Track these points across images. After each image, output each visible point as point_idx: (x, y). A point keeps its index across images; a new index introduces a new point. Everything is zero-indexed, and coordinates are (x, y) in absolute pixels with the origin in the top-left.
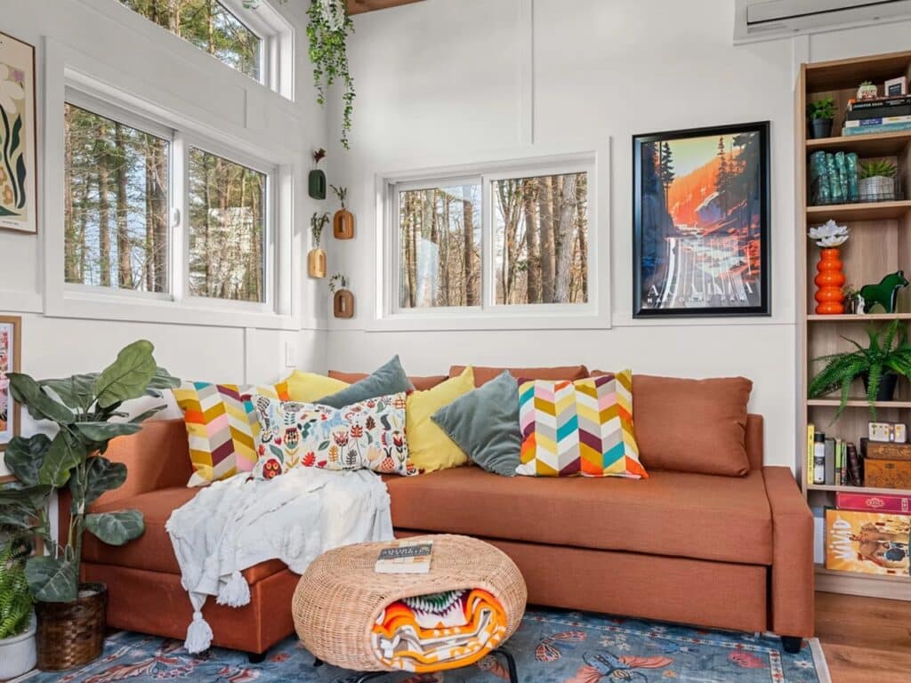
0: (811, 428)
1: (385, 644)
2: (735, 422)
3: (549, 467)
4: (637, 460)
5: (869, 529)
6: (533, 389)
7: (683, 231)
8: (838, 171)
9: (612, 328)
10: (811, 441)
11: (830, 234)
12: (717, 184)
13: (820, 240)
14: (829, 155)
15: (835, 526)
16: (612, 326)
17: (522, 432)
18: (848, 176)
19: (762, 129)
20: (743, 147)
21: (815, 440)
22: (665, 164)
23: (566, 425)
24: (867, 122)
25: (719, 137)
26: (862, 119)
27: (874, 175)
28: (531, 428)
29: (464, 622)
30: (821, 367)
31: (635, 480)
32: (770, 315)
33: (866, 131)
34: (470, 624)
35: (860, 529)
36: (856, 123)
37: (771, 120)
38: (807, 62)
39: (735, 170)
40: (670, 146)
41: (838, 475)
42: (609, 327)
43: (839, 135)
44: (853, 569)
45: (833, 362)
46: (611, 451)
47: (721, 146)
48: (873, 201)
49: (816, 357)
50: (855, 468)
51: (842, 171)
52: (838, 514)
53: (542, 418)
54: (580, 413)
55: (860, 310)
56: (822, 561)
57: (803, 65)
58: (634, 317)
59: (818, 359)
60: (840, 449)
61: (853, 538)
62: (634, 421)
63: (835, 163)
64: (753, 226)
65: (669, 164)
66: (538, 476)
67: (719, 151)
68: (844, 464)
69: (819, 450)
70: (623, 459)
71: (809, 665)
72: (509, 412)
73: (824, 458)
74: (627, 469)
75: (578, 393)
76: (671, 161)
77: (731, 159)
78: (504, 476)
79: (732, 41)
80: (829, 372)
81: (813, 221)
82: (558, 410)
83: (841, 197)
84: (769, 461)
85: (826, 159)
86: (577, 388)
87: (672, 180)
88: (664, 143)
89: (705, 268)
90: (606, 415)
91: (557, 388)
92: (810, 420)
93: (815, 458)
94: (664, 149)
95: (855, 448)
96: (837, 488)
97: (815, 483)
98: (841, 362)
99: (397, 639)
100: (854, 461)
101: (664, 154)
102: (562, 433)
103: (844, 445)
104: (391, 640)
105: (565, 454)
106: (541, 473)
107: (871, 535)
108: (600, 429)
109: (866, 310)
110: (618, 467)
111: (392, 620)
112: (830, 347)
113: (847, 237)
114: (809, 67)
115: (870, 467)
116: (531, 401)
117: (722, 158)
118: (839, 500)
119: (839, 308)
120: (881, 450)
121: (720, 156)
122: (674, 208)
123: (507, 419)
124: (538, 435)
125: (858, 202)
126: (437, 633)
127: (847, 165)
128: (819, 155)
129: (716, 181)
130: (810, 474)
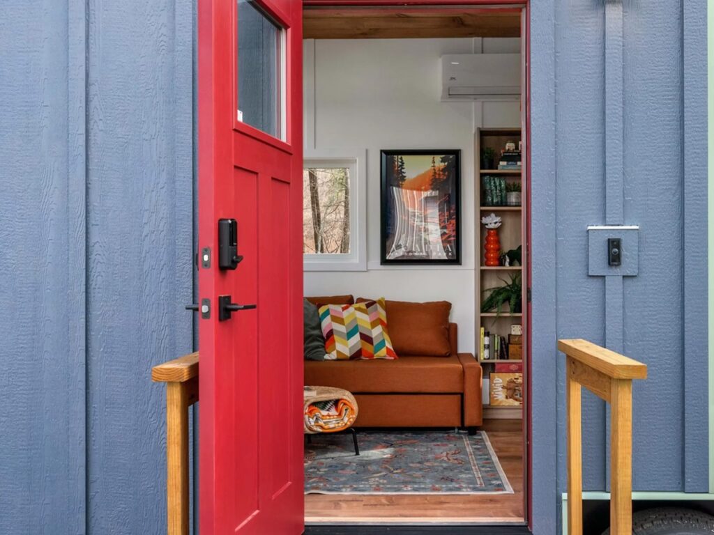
0: (483, 329)
1: (311, 420)
2: (443, 327)
3: (344, 354)
4: (392, 349)
5: (511, 382)
6: (328, 310)
7: (411, 212)
8: (496, 187)
9: (368, 271)
10: (482, 336)
11: (492, 221)
12: (431, 185)
13: (487, 224)
14: (492, 178)
15: (495, 382)
17: (325, 335)
18: (501, 191)
19: (456, 153)
20: (446, 164)
21: (485, 336)
22: (401, 170)
23: (351, 331)
24: (510, 163)
25: (432, 156)
26: (508, 161)
27: (514, 191)
28: (331, 333)
29: (337, 414)
30: (488, 295)
31: (391, 360)
32: (461, 264)
33: (510, 168)
34: (340, 414)
35: (506, 383)
36: (505, 163)
37: (462, 149)
38: (481, 127)
39: (441, 177)
40: (403, 159)
41: (496, 354)
42: (365, 270)
43: (497, 169)
44: (504, 404)
45: (494, 292)
46: (378, 344)
47: (434, 162)
48: (513, 206)
49: (485, 289)
50: (504, 350)
51: (498, 188)
52: (496, 375)
53: (337, 327)
54: (359, 323)
55: (507, 264)
56: (488, 403)
57: (479, 128)
58: (381, 264)
59: (487, 290)
60: (497, 340)
61: (503, 387)
62: (389, 327)
63: (495, 183)
64: (452, 211)
65: (403, 170)
66: (338, 360)
67: (432, 165)
68: (499, 347)
69: (486, 341)
70: (385, 348)
71: (480, 437)
72: (314, 324)
73: (489, 345)
74: (387, 354)
75: (356, 311)
76: (404, 168)
77: (439, 170)
78: (317, 360)
79: (439, 100)
80: (492, 298)
81: (483, 214)
82: (346, 322)
83: (497, 202)
84: (461, 350)
85: (490, 181)
86: (356, 309)
87: (405, 180)
88: (400, 157)
89: (424, 235)
90: (374, 325)
91: (344, 309)
92: (482, 325)
93: (485, 345)
94: (400, 160)
95: (504, 339)
96: (496, 361)
97: (485, 359)
98: (498, 291)
99: (315, 418)
100: (504, 346)
101: (400, 164)
102: (350, 335)
103: (499, 337)
104: (313, 418)
105: (353, 347)
106: (339, 358)
107: (512, 385)
108: (371, 332)
109: (511, 264)
110: (382, 353)
111: (312, 410)
112: (492, 283)
113: (500, 224)
114: (482, 130)
115: (512, 349)
116: (329, 317)
117: (434, 169)
118: (497, 367)
119: (497, 263)
120: (517, 339)
123: (314, 328)
124: (336, 337)
125: (506, 206)
126: (328, 417)
127: (500, 185)
128: (486, 178)
129: (431, 183)
130: (482, 354)
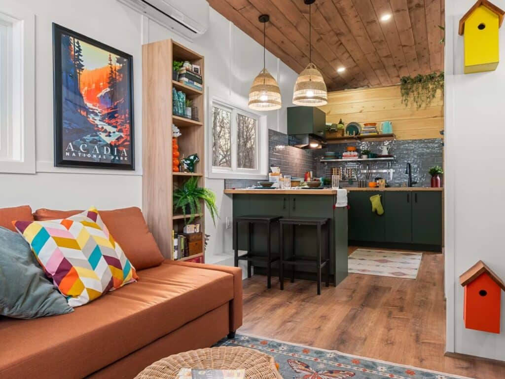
0: (173, 231)
3: (96, 291)
4: (134, 268)
6: (44, 229)
7: (89, 108)
10: (173, 238)
12: (109, 83)
16: (36, 172)
17: (53, 271)
18: (183, 104)
19: (129, 58)
20: (121, 65)
21: (175, 237)
22: (78, 56)
23: (93, 256)
25: (109, 53)
26: (189, 79)
32: (134, 170)
33: (190, 85)
36: (186, 80)
37: (133, 55)
39: (118, 78)
40: (81, 45)
41: (182, 253)
47: (110, 60)
50: (187, 248)
51: (182, 101)
53: (69, 254)
54: (99, 243)
58: (55, 166)
60: (183, 240)
63: (178, 95)
64: (127, 115)
65: (80, 57)
66: (91, 302)
67: (109, 62)
68: (184, 247)
69: (176, 242)
70: (131, 270)
73: (178, 246)
74: (133, 276)
75: (86, 227)
76: (81, 55)
77: (116, 70)
82: (82, 244)
83: (181, 113)
86: (83, 224)
87: (83, 69)
88: (76, 40)
89: (103, 136)
91: (66, 225)
92: (173, 227)
93: (175, 247)
94: (76, 45)
96: (182, 259)
100: (186, 245)
101: (77, 48)
102: (93, 261)
105: (103, 277)
106: (93, 297)
108: (114, 252)
110: (129, 277)
114: (174, 42)
115: (191, 246)
116: (51, 240)
117: (111, 68)
120: (194, 237)
121: (110, 66)
122: (84, 90)
124: (76, 268)
127: (183, 98)
129: (108, 80)
130: (173, 256)
